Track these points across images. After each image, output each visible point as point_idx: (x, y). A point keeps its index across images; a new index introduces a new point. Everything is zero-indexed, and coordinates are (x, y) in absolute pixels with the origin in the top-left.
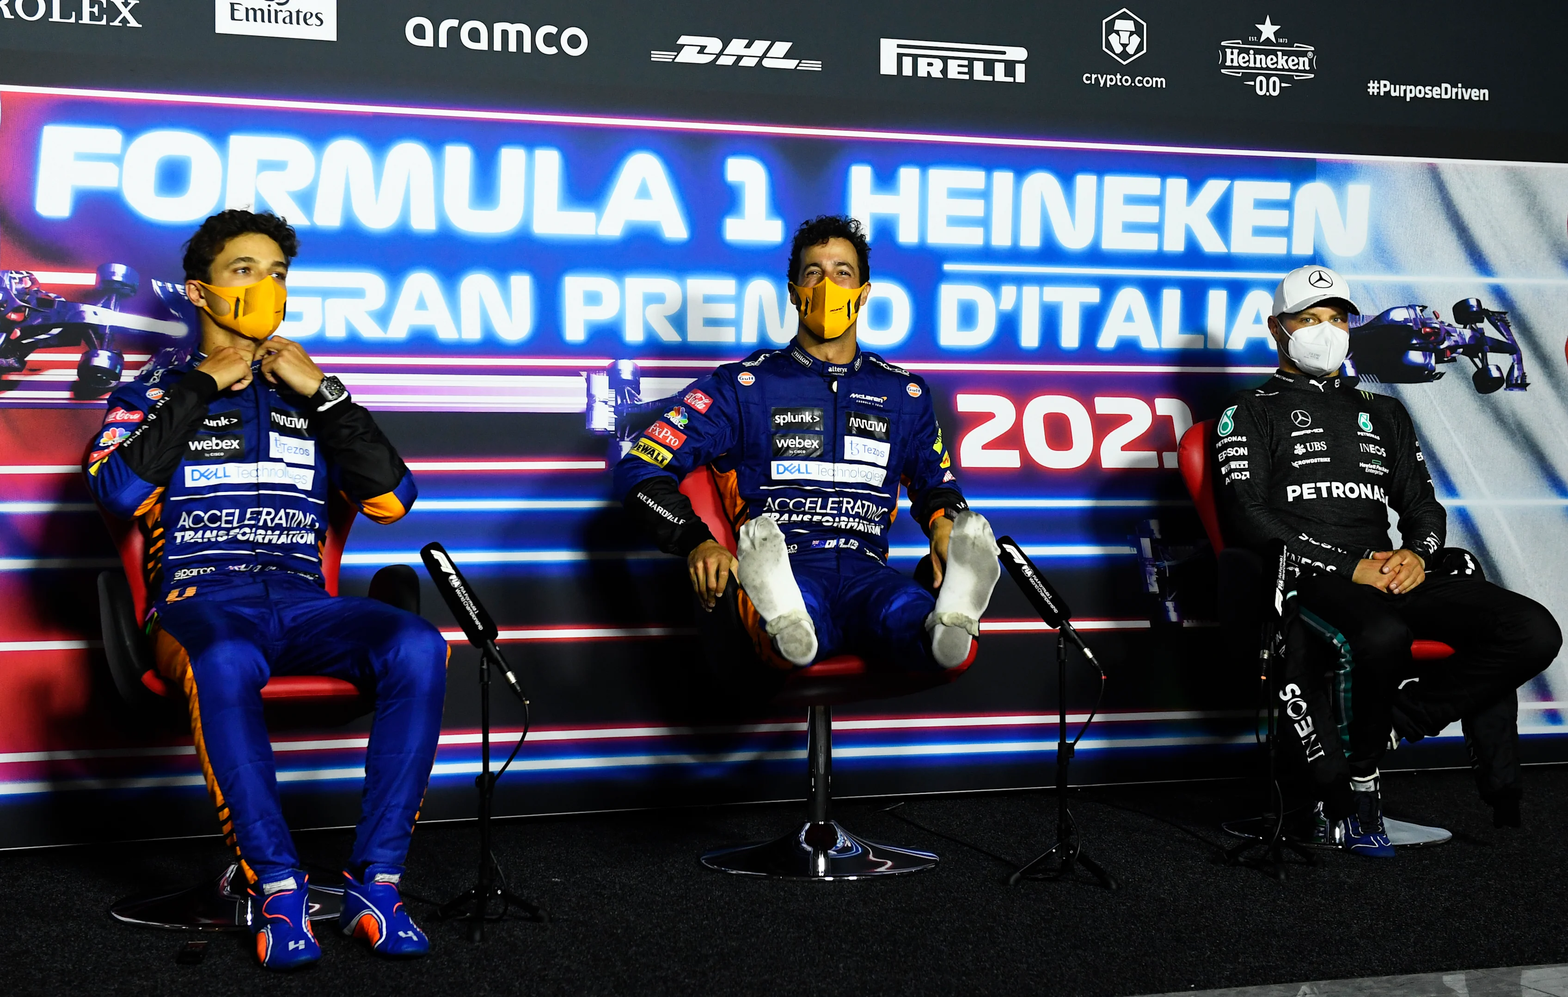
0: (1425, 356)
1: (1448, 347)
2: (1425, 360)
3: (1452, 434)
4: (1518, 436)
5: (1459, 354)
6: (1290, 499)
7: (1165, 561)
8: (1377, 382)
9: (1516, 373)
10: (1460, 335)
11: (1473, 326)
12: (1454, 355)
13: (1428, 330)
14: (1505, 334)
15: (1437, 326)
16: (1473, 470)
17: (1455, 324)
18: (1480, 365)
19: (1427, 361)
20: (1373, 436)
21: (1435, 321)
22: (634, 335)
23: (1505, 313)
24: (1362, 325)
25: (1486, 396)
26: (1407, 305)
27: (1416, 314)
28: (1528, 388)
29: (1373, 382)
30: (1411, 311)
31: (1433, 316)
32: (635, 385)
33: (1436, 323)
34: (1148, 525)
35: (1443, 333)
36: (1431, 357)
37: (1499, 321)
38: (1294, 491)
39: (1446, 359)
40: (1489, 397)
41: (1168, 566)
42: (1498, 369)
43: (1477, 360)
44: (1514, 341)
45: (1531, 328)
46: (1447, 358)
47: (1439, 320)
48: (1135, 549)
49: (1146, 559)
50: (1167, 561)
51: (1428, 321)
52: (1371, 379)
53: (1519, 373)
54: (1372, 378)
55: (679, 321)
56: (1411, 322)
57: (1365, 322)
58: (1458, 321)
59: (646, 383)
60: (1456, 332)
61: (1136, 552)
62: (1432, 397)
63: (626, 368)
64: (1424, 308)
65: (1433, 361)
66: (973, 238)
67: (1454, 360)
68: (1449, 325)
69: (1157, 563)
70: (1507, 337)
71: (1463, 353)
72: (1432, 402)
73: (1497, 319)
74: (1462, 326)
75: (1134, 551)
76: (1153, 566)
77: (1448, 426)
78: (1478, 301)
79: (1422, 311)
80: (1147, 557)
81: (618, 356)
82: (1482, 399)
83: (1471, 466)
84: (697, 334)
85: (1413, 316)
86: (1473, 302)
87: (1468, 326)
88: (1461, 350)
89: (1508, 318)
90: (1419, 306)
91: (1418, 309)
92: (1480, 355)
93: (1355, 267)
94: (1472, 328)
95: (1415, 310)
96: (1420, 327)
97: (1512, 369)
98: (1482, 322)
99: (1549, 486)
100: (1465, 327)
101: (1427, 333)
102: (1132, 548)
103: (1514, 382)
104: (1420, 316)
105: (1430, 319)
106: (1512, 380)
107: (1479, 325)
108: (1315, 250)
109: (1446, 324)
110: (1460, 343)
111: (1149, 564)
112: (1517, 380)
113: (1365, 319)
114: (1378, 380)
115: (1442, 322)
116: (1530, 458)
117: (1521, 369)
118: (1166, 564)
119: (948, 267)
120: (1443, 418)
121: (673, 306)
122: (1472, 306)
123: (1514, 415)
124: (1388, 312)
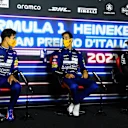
32: (46, 52)
55: (52, 44)
63: (45, 49)
102: (110, 73)
111: (112, 75)
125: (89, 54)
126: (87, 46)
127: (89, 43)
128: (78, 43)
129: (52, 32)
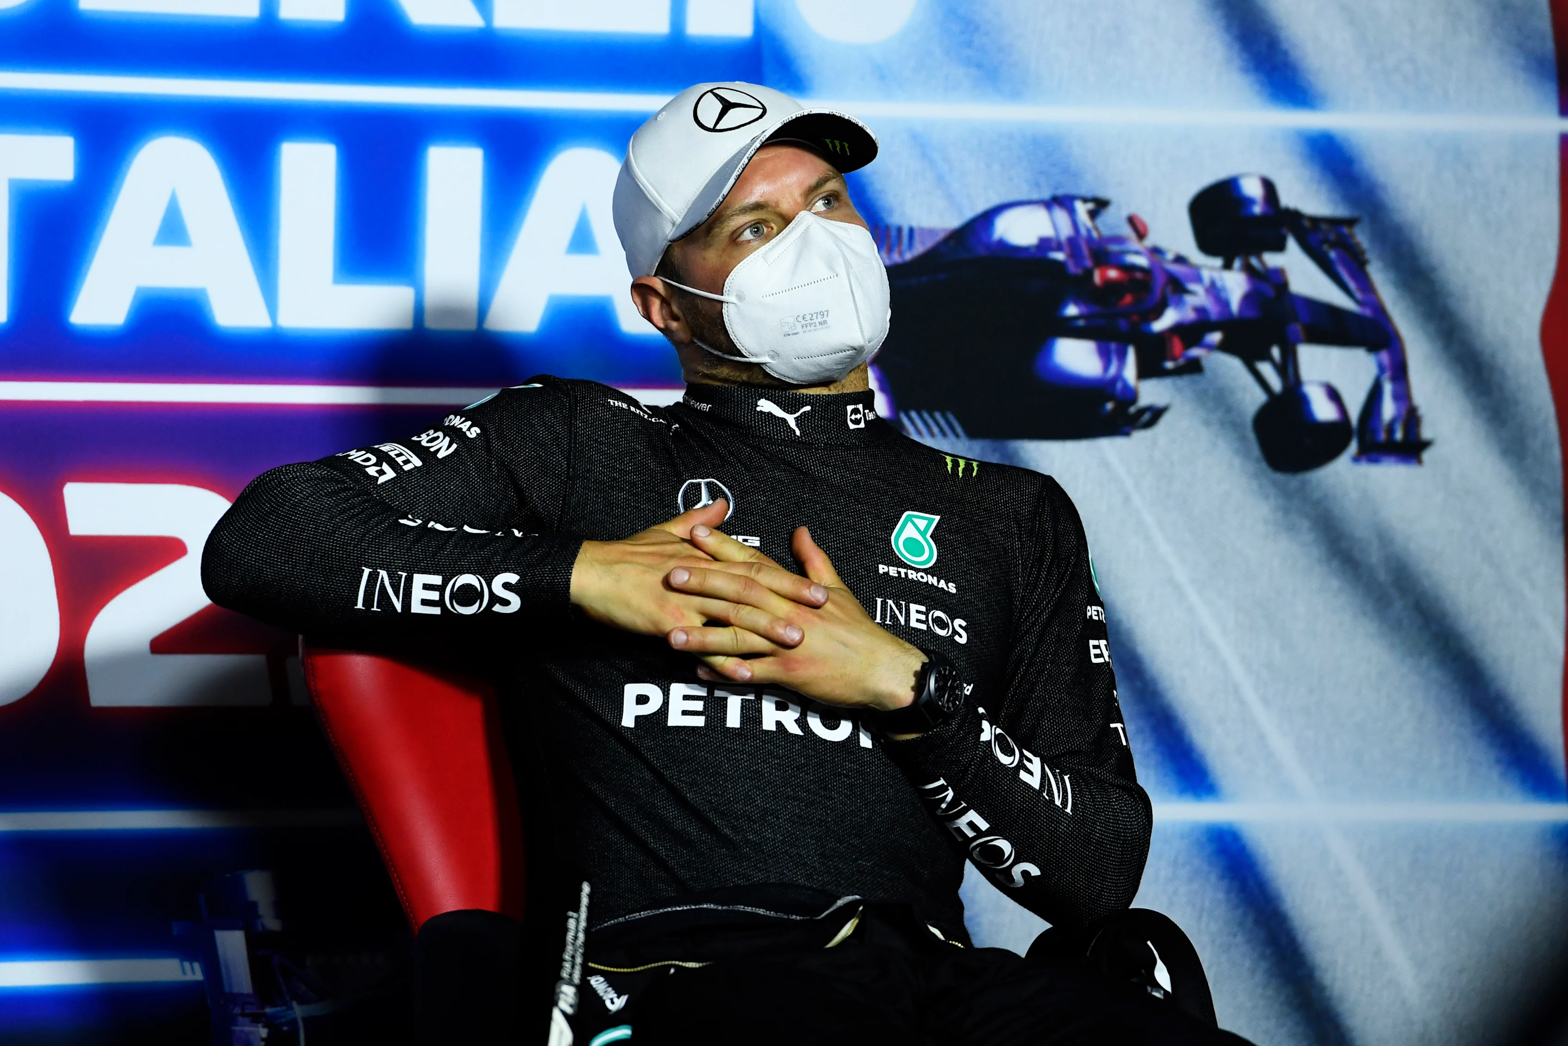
0: (1105, 356)
1: (1178, 329)
2: (1106, 367)
3: (1193, 595)
4: (1398, 605)
5: (1211, 348)
6: (628, 721)
7: (294, 1004)
8: (957, 435)
9: (1389, 409)
10: (1214, 290)
11: (1254, 261)
12: (1195, 352)
13: (1113, 274)
14: (1352, 285)
15: (1142, 261)
16: (1257, 709)
17: (1196, 256)
18: (1276, 383)
19: (1113, 370)
20: (933, 580)
21: (1134, 244)
23: (1351, 222)
24: (908, 256)
25: (1293, 481)
26: (1046, 195)
27: (1075, 225)
28: (1426, 456)
29: (944, 434)
30: (1061, 216)
31: (1127, 231)
33: (1137, 253)
34: (240, 888)
35: (1160, 281)
36: (1122, 357)
37: (1334, 245)
38: (642, 700)
39: (1169, 365)
40: (1304, 483)
41: (304, 1019)
42: (1333, 395)
43: (1266, 369)
44: (1380, 311)
45: (1433, 269)
46: (1174, 359)
47: (1149, 242)
48: (196, 965)
49: (237, 998)
50: (300, 1003)
51: (1114, 248)
52: (938, 425)
53: (1398, 409)
54: (942, 422)
56: (1059, 247)
57: (919, 249)
58: (1206, 245)
60: (1198, 279)
61: (199, 976)
62: (1129, 483)
64: (1100, 205)
65: (1130, 372)
67: (1194, 367)
68: (1180, 260)
69: (268, 1010)
70: (1359, 295)
71: (1224, 347)
72: (1127, 500)
73: (1326, 241)
74: (1218, 262)
75: (194, 973)
76: (256, 1019)
77: (1182, 576)
78: (1269, 187)
79: (1093, 214)
80: (236, 990)
82: (1286, 494)
83: (1249, 694)
85: (1066, 231)
86: (1252, 189)
87: (1237, 264)
88: (1215, 337)
89: (1362, 237)
90: (1085, 200)
91: (1082, 209)
92: (1276, 352)
93: (882, 77)
94: (1248, 269)
95: (1072, 212)
96: (1089, 263)
97: (1374, 397)
98: (1280, 247)
99: (1498, 761)
100: (1228, 266)
101: (1109, 284)
102: (187, 965)
103: (1383, 436)
104: (1088, 231)
105: (1119, 240)
106: (1375, 432)
107: (1272, 260)
108: (759, 24)
109: (1170, 256)
110: (1213, 310)
111: (244, 1015)
112: (1391, 429)
113: (917, 238)
114: (959, 429)
115: (1156, 251)
116: (1435, 673)
117: (1403, 395)
118: (298, 1011)
120: (1164, 548)
122: (1250, 201)
123: (1384, 537)
124: (988, 217)
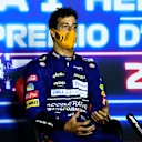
22: (10, 45)
32: (10, 62)
55: (26, 40)
59: (14, 61)
63: (7, 56)
66: (131, 8)
81: (4, 52)
84: (32, 44)
119: (122, 18)
121: (24, 35)
125: (129, 66)
126: (123, 42)
127: (129, 35)
128: (97, 36)
129: (24, 8)
